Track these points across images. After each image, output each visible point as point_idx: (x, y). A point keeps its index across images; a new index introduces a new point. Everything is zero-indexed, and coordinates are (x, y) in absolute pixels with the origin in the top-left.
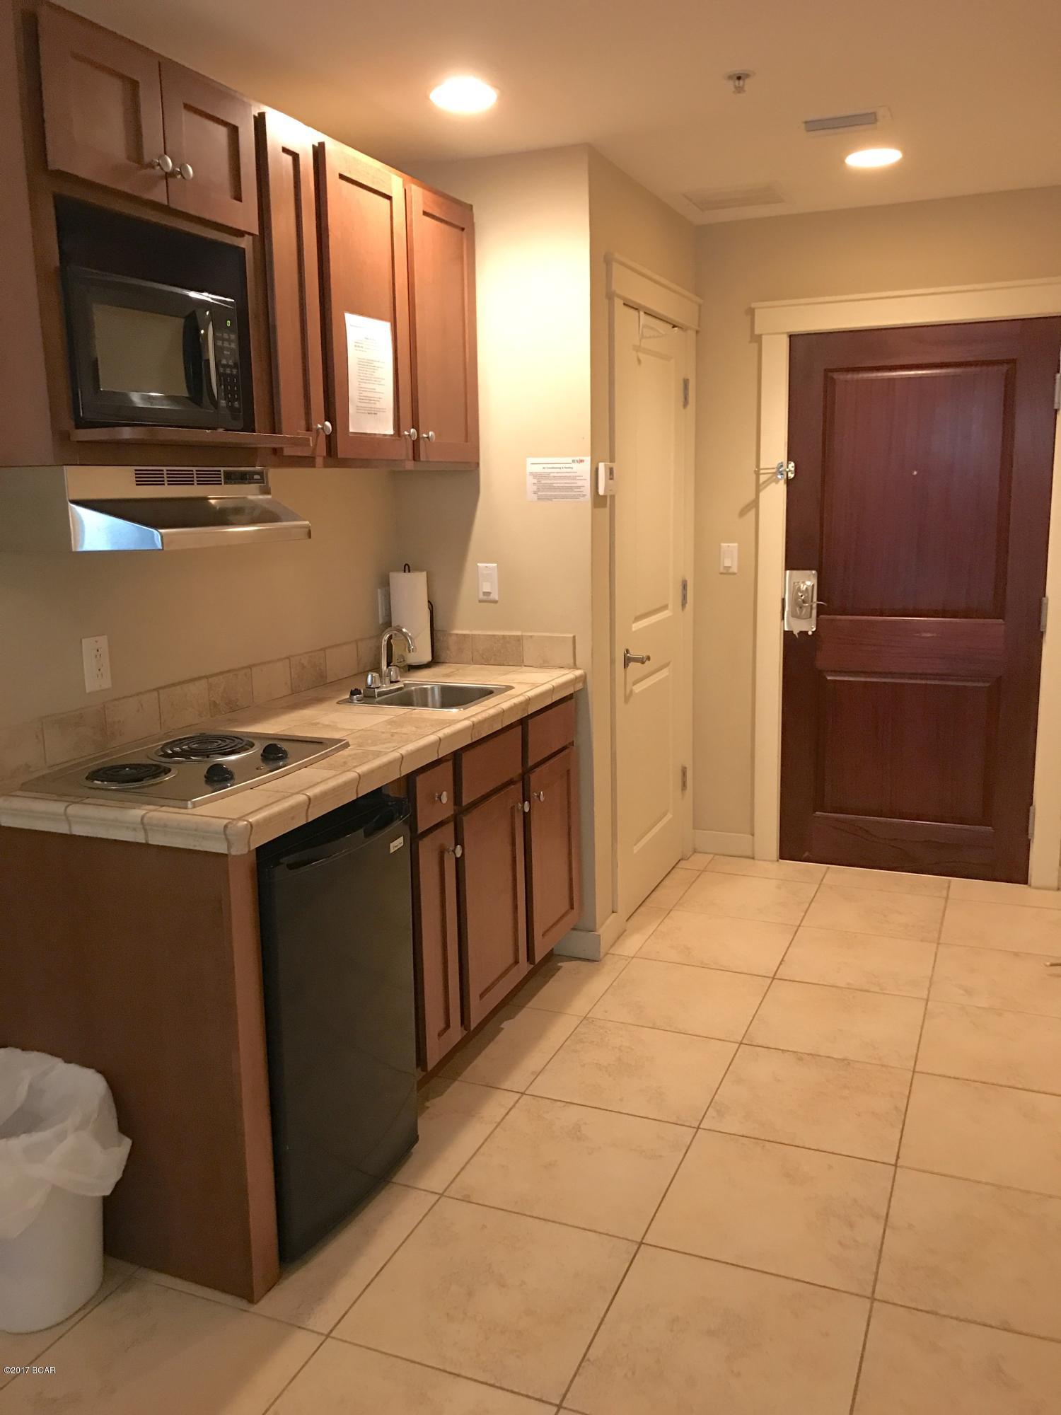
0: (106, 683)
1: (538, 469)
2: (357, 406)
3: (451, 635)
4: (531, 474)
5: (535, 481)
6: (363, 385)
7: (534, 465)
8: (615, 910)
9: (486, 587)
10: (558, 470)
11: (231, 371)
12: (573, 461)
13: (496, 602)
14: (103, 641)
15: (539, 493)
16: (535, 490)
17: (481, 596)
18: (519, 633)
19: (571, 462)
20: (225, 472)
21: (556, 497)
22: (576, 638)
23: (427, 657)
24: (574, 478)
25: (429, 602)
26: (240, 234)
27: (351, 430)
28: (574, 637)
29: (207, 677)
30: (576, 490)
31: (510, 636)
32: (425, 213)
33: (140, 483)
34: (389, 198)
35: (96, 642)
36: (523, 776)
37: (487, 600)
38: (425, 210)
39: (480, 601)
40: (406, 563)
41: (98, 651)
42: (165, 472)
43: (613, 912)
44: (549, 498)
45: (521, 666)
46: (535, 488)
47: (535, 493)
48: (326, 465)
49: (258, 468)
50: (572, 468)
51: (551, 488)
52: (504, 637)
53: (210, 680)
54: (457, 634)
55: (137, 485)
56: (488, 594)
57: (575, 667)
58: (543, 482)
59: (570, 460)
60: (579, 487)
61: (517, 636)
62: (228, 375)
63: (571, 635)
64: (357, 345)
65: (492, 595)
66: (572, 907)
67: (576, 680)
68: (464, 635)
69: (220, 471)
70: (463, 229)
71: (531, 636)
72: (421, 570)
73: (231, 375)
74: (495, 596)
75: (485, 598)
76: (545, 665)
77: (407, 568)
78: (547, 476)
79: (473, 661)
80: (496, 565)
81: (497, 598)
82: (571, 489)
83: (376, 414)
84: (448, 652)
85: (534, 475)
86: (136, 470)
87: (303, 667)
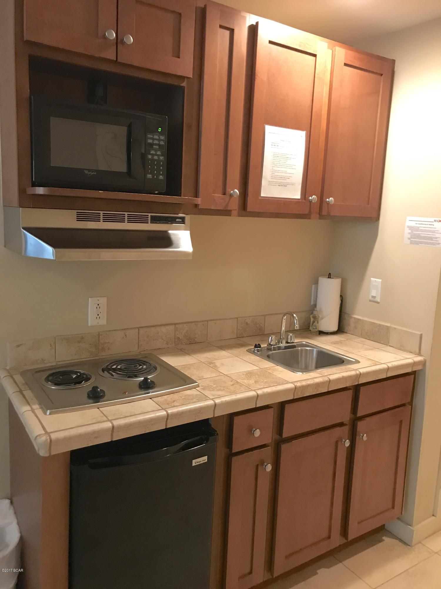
0: (103, 321)
1: (413, 224)
2: (269, 181)
3: (352, 317)
4: (408, 227)
5: (410, 231)
6: (275, 168)
7: (410, 222)
8: (435, 515)
9: (374, 293)
10: (425, 226)
11: (159, 158)
12: (435, 221)
13: (378, 303)
14: (103, 301)
15: (412, 239)
16: (409, 237)
17: (370, 298)
18: (388, 325)
19: (433, 221)
20: (152, 217)
21: (421, 243)
22: (423, 335)
23: (335, 328)
24: (433, 232)
25: (341, 296)
26: (182, 78)
27: (262, 195)
28: (421, 335)
29: (175, 324)
30: (434, 239)
31: (383, 325)
32: (346, 65)
33: (78, 220)
34: (315, 56)
35: (98, 300)
36: (354, 421)
37: (373, 301)
38: (345, 63)
39: (370, 301)
40: (330, 273)
41: (98, 305)
42: (102, 215)
43: (433, 515)
44: (417, 243)
45: (387, 345)
46: (409, 236)
47: (409, 239)
48: (239, 215)
49: (181, 215)
50: (433, 225)
51: (418, 236)
52: (380, 325)
53: (177, 326)
54: (355, 318)
55: (77, 220)
56: (373, 297)
57: (419, 354)
58: (414, 232)
59: (433, 220)
60: (437, 238)
61: (387, 326)
62: (156, 160)
63: (420, 333)
64: (273, 144)
65: (376, 298)
66: (393, 507)
67: (419, 363)
68: (358, 319)
69: (148, 215)
70: (382, 75)
71: (395, 328)
72: (337, 277)
73: (158, 161)
74: (378, 299)
75: (372, 299)
76: (401, 348)
77: (329, 276)
78: (417, 229)
79: (362, 336)
80: (381, 280)
81: (379, 301)
82: (431, 238)
83: (286, 186)
84: (350, 327)
85: (410, 228)
86: (77, 212)
87: (247, 324)
